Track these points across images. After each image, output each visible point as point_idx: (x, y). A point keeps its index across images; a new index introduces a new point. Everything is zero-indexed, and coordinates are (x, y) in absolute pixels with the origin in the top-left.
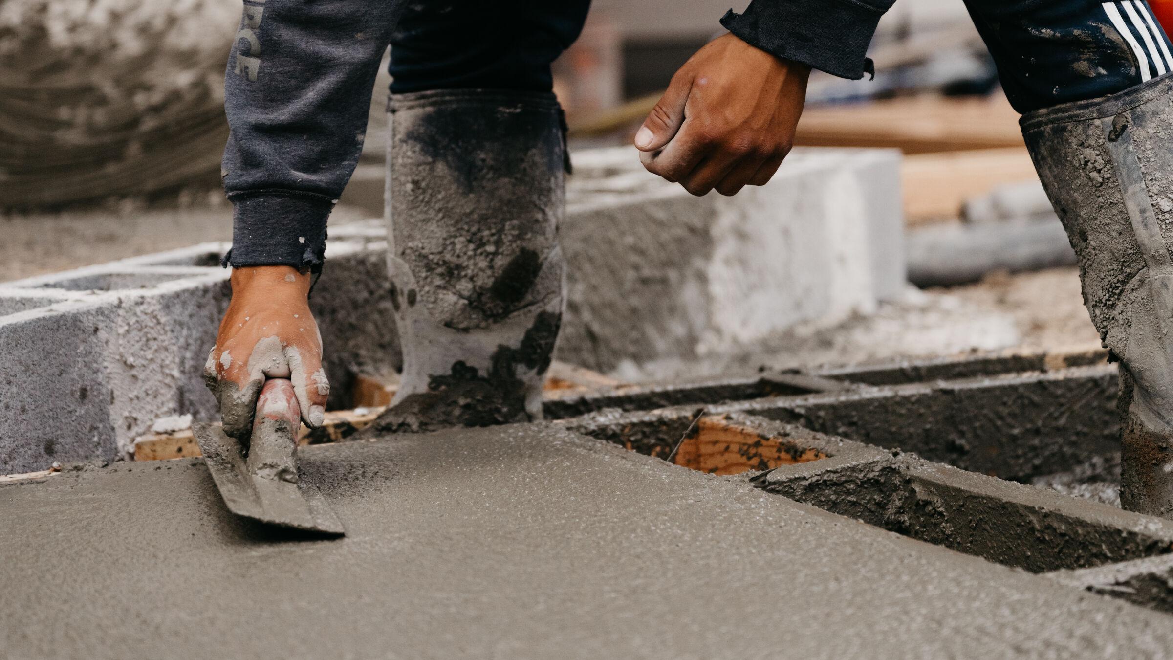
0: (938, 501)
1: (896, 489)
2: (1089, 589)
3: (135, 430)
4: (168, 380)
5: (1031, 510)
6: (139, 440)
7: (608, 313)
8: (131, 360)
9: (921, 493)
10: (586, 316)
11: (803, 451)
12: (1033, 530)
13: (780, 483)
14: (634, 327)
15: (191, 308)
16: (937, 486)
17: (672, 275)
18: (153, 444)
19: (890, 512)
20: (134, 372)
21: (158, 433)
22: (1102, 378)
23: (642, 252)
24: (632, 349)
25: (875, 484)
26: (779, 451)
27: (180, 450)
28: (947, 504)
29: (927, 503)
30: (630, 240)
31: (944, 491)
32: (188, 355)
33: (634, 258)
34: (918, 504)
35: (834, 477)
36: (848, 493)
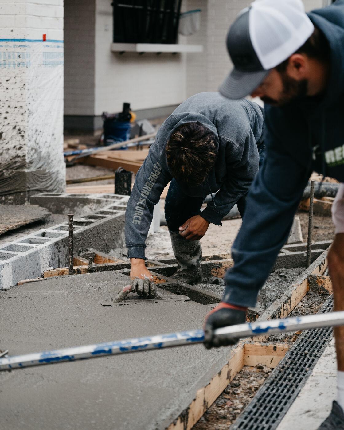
0: (185, 290)
1: (178, 287)
2: (212, 308)
3: (44, 269)
4: (48, 261)
5: (201, 293)
6: (45, 271)
7: (109, 241)
8: (44, 258)
9: (183, 288)
10: (106, 241)
11: (161, 279)
12: (201, 296)
13: (160, 286)
14: (113, 243)
15: (51, 247)
16: (185, 288)
17: (120, 231)
18: (47, 272)
19: (177, 291)
20: (44, 259)
21: (47, 270)
22: (208, 264)
23: (115, 228)
24: (113, 247)
25: (175, 286)
26: (156, 278)
27: (51, 273)
28: (187, 290)
29: (183, 290)
30: (114, 225)
31: (187, 288)
32: (51, 256)
33: (114, 229)
34: (182, 290)
35: (169, 285)
36: (171, 288)
